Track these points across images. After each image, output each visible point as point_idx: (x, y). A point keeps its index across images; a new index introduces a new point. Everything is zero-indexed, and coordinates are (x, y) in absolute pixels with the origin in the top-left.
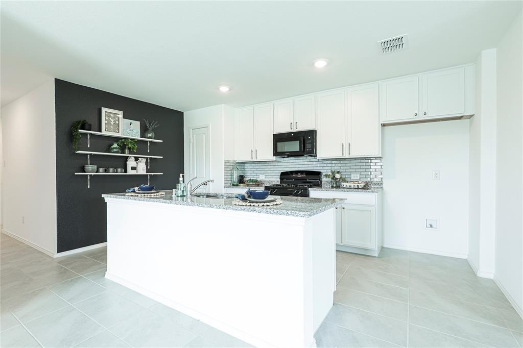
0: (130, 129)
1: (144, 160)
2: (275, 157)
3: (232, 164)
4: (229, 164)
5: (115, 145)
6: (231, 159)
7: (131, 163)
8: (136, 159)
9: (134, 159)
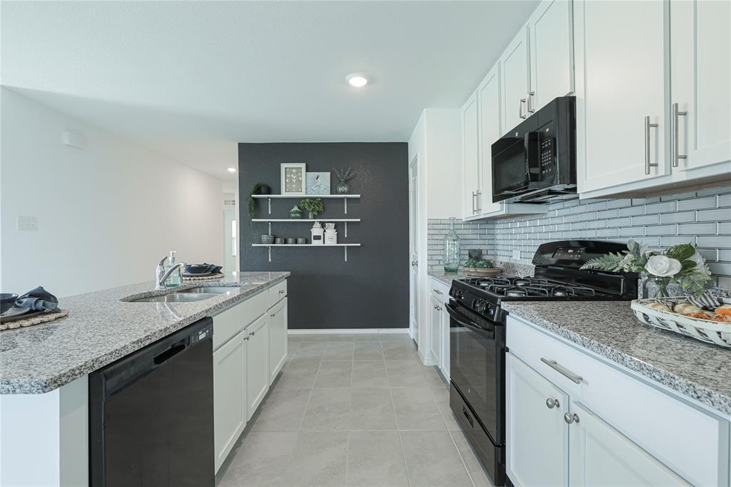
0: (317, 185)
1: (332, 226)
2: (498, 204)
3: (446, 227)
4: (441, 227)
5: (296, 208)
6: (445, 215)
7: (316, 231)
8: (323, 225)
9: (319, 225)
